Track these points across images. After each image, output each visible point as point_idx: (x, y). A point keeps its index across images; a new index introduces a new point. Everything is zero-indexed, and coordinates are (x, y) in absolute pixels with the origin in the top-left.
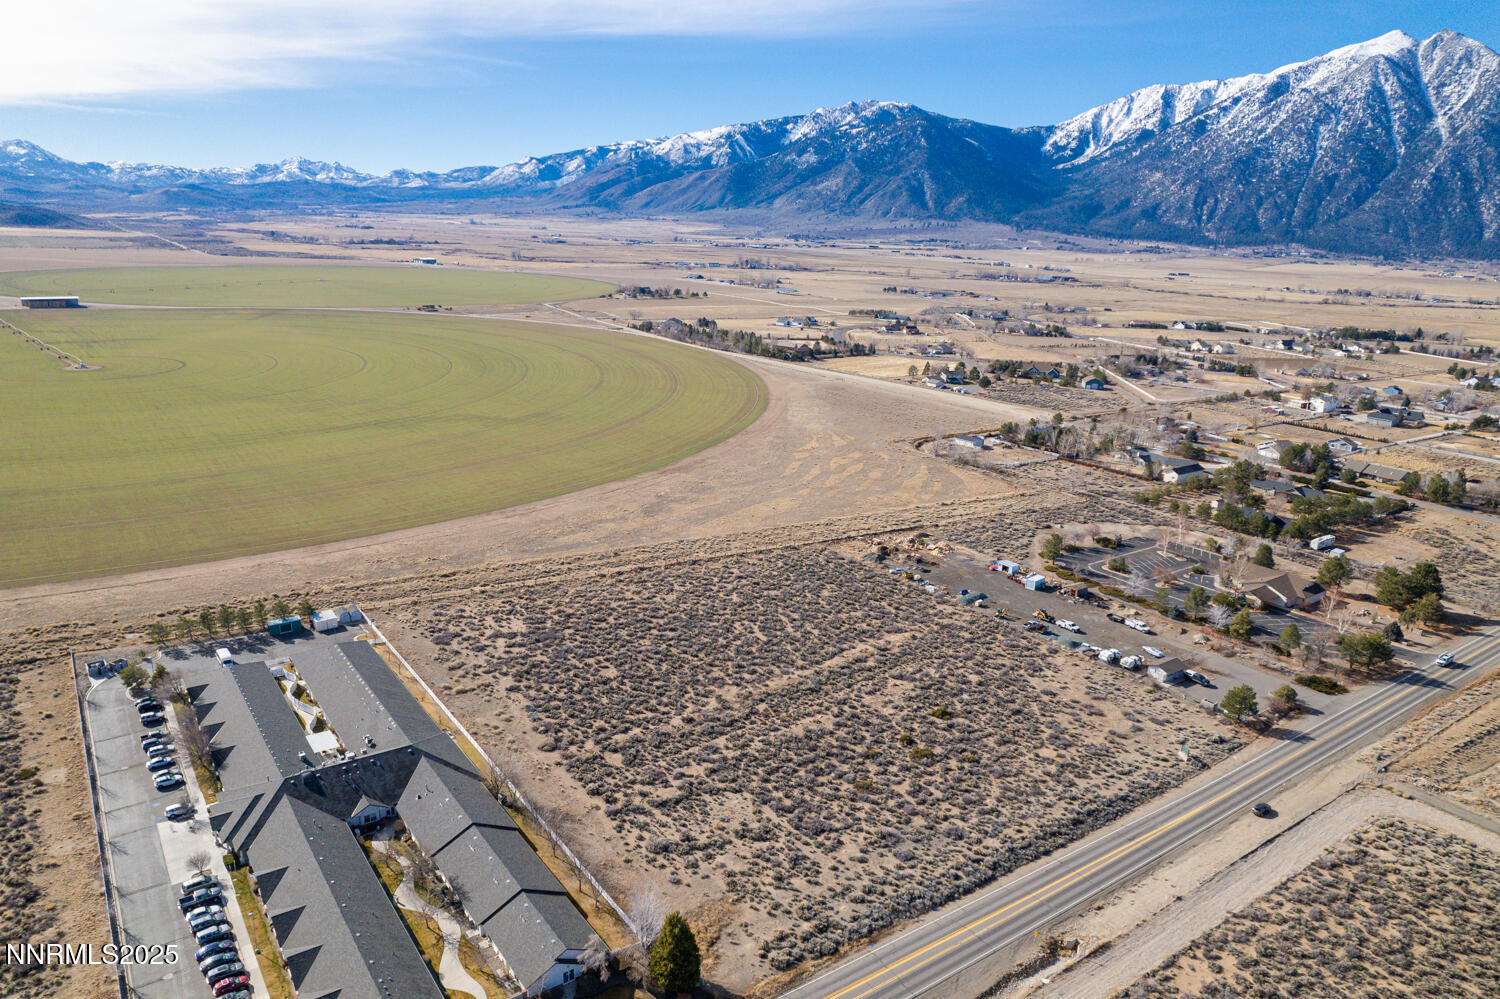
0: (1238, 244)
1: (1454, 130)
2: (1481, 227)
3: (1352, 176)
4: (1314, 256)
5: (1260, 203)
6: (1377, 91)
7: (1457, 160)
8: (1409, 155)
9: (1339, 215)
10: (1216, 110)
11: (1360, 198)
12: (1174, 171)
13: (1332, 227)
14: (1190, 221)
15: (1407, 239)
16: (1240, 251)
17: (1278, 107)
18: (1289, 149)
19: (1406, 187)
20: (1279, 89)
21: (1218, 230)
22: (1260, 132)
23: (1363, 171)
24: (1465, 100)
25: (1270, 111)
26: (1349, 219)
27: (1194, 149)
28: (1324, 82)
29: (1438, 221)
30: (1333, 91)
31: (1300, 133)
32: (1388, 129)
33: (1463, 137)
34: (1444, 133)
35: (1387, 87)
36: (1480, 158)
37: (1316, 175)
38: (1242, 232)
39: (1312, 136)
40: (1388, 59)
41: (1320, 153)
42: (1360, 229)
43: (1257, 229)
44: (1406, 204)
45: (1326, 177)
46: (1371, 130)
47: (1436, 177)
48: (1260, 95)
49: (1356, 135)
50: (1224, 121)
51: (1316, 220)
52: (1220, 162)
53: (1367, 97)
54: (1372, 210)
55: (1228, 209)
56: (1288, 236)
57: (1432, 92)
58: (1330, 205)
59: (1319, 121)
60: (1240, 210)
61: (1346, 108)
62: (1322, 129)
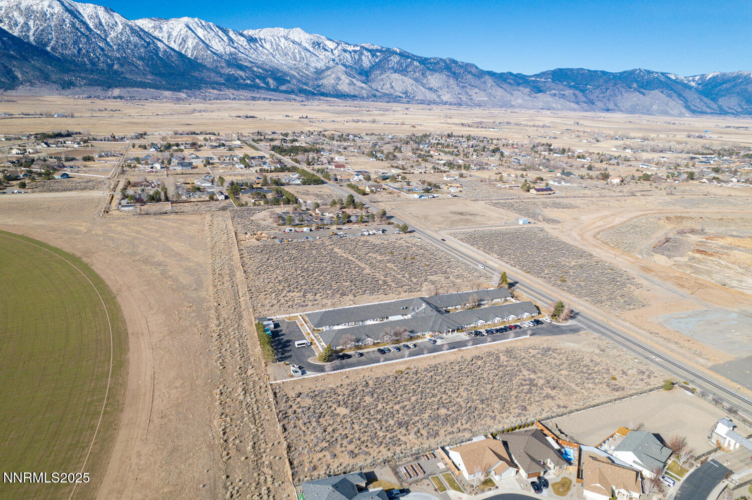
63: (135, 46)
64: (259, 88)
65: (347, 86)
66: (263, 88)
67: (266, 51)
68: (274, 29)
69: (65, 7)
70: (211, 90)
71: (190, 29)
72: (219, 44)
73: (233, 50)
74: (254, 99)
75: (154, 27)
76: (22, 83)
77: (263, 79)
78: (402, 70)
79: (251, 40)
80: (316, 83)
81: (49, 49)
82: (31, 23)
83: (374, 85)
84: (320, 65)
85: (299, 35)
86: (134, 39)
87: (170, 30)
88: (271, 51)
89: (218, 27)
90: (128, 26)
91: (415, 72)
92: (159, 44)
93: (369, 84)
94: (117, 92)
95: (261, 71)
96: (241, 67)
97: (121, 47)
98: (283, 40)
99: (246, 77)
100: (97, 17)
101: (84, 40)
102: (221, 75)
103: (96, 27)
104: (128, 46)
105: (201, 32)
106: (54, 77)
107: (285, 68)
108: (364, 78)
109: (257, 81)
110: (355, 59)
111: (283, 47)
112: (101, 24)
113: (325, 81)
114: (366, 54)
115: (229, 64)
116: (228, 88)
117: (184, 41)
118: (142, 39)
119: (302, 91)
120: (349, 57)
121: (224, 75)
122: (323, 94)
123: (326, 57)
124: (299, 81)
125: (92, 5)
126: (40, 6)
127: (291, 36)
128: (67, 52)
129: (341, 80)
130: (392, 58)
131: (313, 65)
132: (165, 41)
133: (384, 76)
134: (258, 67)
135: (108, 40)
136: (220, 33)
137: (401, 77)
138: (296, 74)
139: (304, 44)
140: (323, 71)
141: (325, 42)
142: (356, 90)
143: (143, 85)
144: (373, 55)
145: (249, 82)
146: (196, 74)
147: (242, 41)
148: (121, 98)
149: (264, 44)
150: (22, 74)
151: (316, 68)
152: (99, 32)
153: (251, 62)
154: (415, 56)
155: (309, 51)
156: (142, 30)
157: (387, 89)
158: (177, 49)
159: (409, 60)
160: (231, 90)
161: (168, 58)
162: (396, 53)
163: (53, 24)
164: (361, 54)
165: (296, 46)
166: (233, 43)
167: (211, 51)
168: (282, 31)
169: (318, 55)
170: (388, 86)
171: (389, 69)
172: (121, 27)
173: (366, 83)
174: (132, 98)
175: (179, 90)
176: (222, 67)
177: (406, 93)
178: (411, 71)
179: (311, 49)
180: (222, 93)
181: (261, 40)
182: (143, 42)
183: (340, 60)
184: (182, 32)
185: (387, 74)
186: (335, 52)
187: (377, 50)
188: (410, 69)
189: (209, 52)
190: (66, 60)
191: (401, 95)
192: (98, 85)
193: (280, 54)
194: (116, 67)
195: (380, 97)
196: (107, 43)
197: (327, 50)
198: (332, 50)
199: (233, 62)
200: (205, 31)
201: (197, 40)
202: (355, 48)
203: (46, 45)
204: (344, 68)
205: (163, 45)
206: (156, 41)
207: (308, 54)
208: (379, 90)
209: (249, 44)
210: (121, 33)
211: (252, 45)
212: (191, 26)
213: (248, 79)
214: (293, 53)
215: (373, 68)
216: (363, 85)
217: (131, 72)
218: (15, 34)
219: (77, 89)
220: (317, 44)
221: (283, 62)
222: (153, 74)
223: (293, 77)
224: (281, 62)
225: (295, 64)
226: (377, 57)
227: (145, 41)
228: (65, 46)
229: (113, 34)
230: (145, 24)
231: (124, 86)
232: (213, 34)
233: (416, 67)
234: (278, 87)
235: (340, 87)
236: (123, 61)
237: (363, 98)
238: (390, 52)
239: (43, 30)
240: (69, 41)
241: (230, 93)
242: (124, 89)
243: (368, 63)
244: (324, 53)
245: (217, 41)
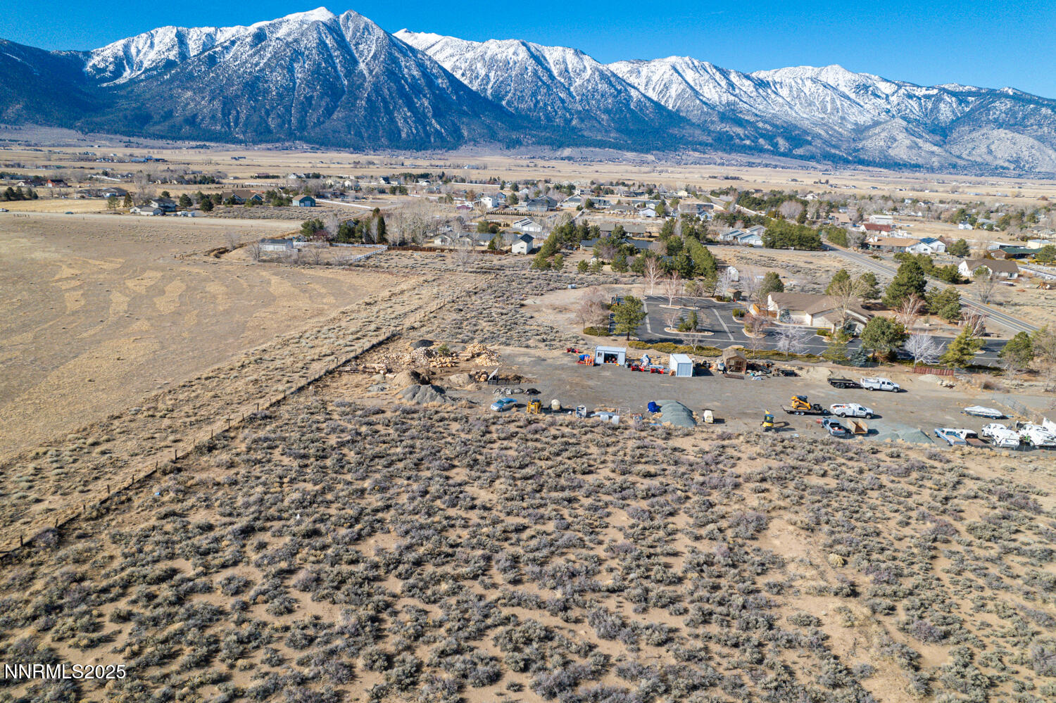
0: (261, 142)
1: (371, 72)
2: (399, 131)
3: (321, 97)
4: (312, 148)
5: (268, 113)
6: (322, 43)
7: (377, 89)
8: (351, 84)
9: (320, 123)
10: (220, 48)
11: (329, 112)
12: (201, 90)
13: (317, 130)
14: (222, 126)
15: (362, 138)
16: (263, 146)
17: (263, 49)
18: (277, 78)
19: (354, 105)
20: (260, 37)
21: (244, 133)
22: (257, 65)
23: (326, 94)
24: (371, 54)
25: (259, 51)
26: (327, 124)
27: (211, 75)
28: (289, 35)
29: (376, 127)
30: (296, 41)
31: (282, 67)
32: (335, 68)
33: (377, 76)
34: (366, 72)
35: (328, 42)
36: (389, 89)
37: (299, 96)
38: (261, 133)
39: (291, 70)
40: (324, 24)
41: (298, 81)
42: (334, 132)
43: (269, 131)
44: (356, 116)
45: (305, 97)
46: (326, 68)
47: (369, 100)
48: (249, 40)
49: (316, 71)
50: (228, 57)
51: (306, 126)
52: (233, 85)
53: (317, 47)
54: (338, 119)
55: (247, 119)
56: (292, 136)
57: (353, 48)
58: (313, 117)
59: (293, 60)
60: (255, 118)
61: (307, 53)
62: (295, 65)
63: (602, 96)
64: (762, 150)
65: (906, 150)
66: (767, 151)
67: (780, 100)
68: (797, 69)
69: (531, 52)
70: (691, 153)
71: (677, 71)
72: (713, 91)
73: (732, 98)
74: (750, 165)
75: (631, 72)
76: (466, 143)
77: (770, 138)
78: (1015, 124)
79: (761, 84)
80: (853, 145)
81: (504, 103)
82: (492, 75)
83: (955, 150)
84: (864, 119)
85: (838, 76)
86: (603, 87)
87: (650, 74)
88: (789, 100)
89: (716, 67)
90: (598, 70)
91: (1040, 126)
92: (633, 93)
93: (947, 147)
94: (567, 152)
95: (769, 127)
96: (740, 122)
97: (585, 98)
98: (808, 83)
99: (745, 135)
100: (564, 62)
101: (543, 91)
102: (709, 132)
103: (560, 74)
104: (593, 95)
105: (690, 76)
106: (501, 134)
107: (806, 124)
108: (938, 138)
109: (761, 141)
110: (926, 109)
111: (808, 94)
112: (567, 70)
113: (868, 144)
114: (948, 99)
115: (723, 117)
116: (716, 150)
117: (666, 87)
118: (613, 86)
119: (827, 157)
120: (916, 106)
121: (713, 132)
122: (862, 162)
123: (876, 107)
124: (825, 142)
125: (560, 48)
126: (504, 55)
127: (823, 78)
128: (522, 106)
129: (896, 140)
130: (997, 104)
131: (852, 119)
132: (642, 89)
133: (975, 135)
134: (765, 122)
135: (572, 89)
136: (718, 76)
137: (1010, 135)
138: (822, 133)
139: (842, 89)
140: (868, 128)
141: (877, 85)
142: (920, 156)
143: (601, 144)
144: (960, 102)
145: (748, 142)
146: (675, 131)
147: (747, 86)
148: (569, 158)
149: (779, 90)
150: (469, 132)
151: (856, 124)
152: (562, 80)
153: (756, 115)
154: (1044, 99)
155: (849, 98)
156: (614, 75)
157: (980, 154)
158: (655, 99)
159: (1032, 106)
160: (720, 154)
161: (641, 110)
162: (1007, 96)
163: (514, 73)
164: (939, 99)
165: (829, 92)
166: (734, 89)
167: (701, 100)
168: (810, 71)
169: (862, 104)
170: (983, 149)
171: (988, 122)
172: (589, 72)
173: (940, 146)
174: (584, 159)
175: (648, 151)
176: (713, 122)
177: (1017, 161)
178: (1032, 125)
179: (853, 96)
180: (706, 156)
181: (775, 83)
182: (613, 91)
183: (899, 111)
184: (665, 76)
185: (984, 130)
186: (891, 99)
187: (970, 94)
188: (1032, 121)
189: (698, 102)
190: (520, 116)
191: (1006, 164)
192: (548, 144)
193: (801, 104)
194: (574, 122)
195: (964, 168)
196: (570, 94)
197: (879, 97)
198: (887, 96)
199: (730, 115)
200: (697, 74)
201: (683, 86)
202: (927, 92)
203: (502, 99)
204: (904, 123)
205: (637, 93)
206: (629, 88)
207: (846, 103)
208: (964, 156)
209: (757, 90)
210: (589, 81)
211: (761, 91)
212: (678, 68)
213: (748, 138)
214: (823, 101)
215: (957, 122)
216: (935, 148)
217: (591, 128)
218: (474, 89)
219: (523, 149)
220: (863, 88)
221: (805, 116)
222: (618, 130)
223: (819, 136)
224: (801, 115)
225: (823, 119)
226: (968, 103)
227: (616, 89)
228: (521, 99)
229: (578, 82)
230: (620, 68)
231: (577, 145)
232: (707, 77)
233: (1046, 117)
234: (790, 150)
235: (892, 152)
236: (585, 116)
237: (931, 170)
238: (995, 95)
239: (502, 82)
240: (528, 93)
241: (718, 156)
242: (576, 150)
243: (950, 115)
244: (875, 101)
245: (711, 86)
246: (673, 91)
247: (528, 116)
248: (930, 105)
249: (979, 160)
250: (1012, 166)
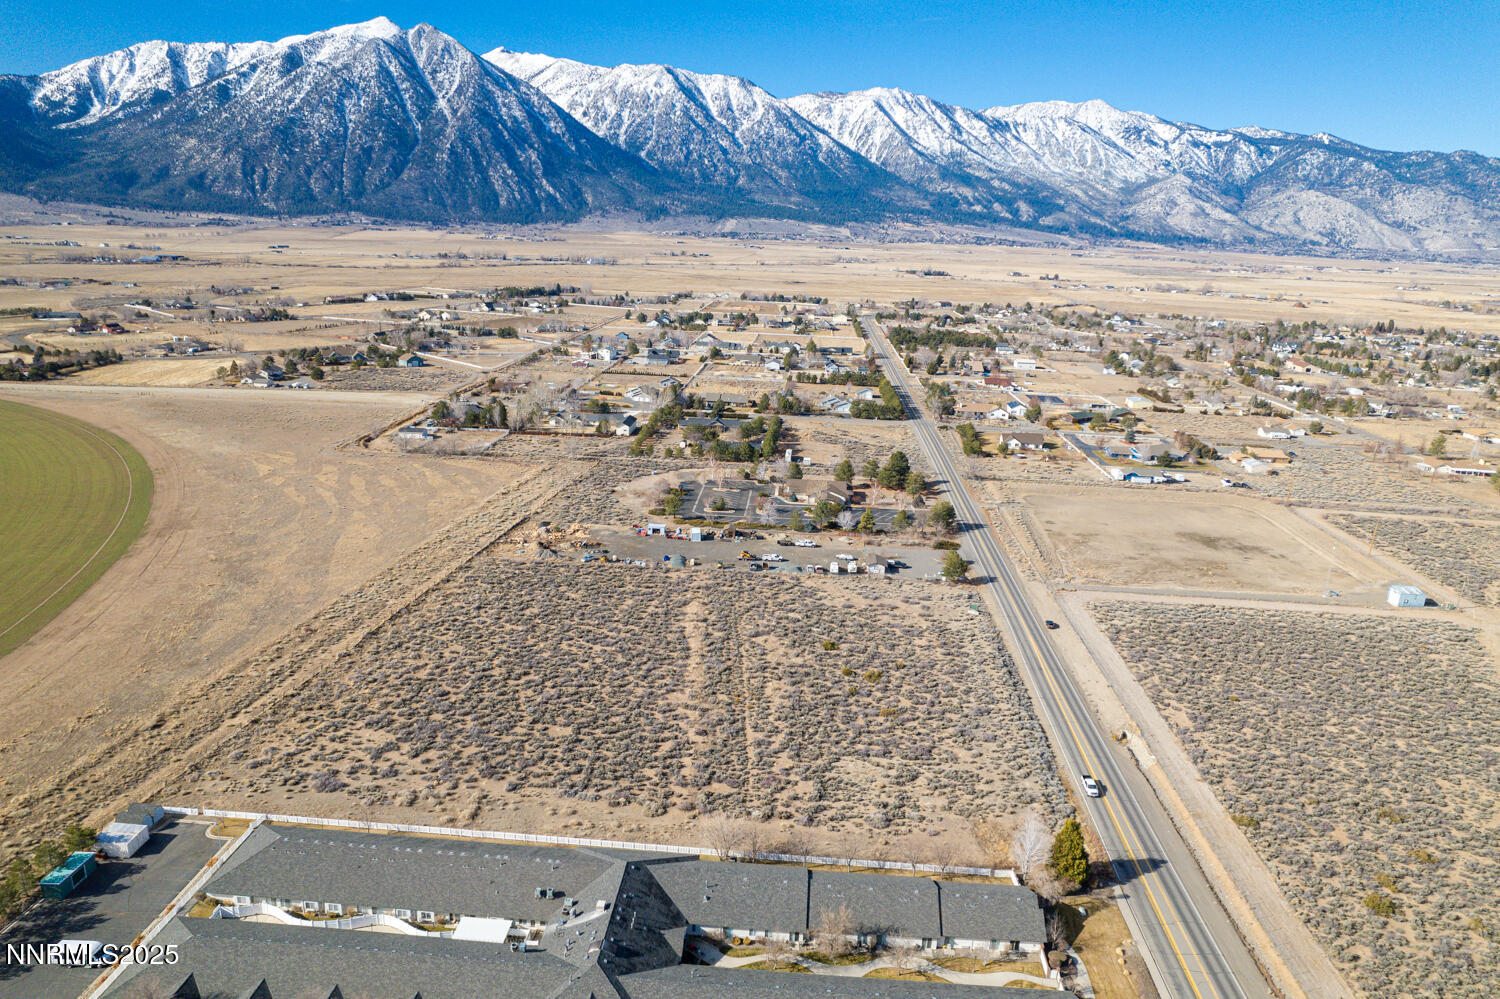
0: (300, 213)
1: (454, 112)
2: (496, 196)
3: (384, 149)
4: (374, 223)
5: (309, 172)
6: (383, 71)
7: (464, 138)
8: (427, 130)
9: (384, 186)
10: (234, 75)
11: (397, 170)
12: (210, 137)
13: (381, 195)
14: (243, 191)
15: (445, 206)
16: (305, 220)
17: (299, 78)
18: (321, 120)
19: (432, 160)
20: (292, 60)
21: (276, 200)
22: (290, 101)
23: (393, 144)
24: (455, 87)
25: (292, 81)
26: (394, 188)
27: (224, 115)
28: (336, 57)
29: (464, 191)
30: (346, 67)
31: (329, 106)
32: (403, 107)
33: (463, 118)
34: (447, 112)
35: (392, 69)
36: (480, 138)
37: (353, 146)
38: (300, 201)
39: (340, 110)
40: (386, 43)
41: (351, 125)
42: (404, 198)
43: (312, 198)
44: (435, 175)
45: (362, 148)
46: (390, 107)
47: (453, 152)
48: (276, 63)
49: (377, 111)
50: (247, 88)
51: (365, 189)
52: (257, 131)
53: (377, 76)
54: (410, 180)
55: (279, 180)
56: (344, 205)
57: (429, 77)
58: (374, 176)
59: (342, 95)
60: (291, 179)
61: (362, 84)
62: (346, 102)
63: (780, 144)
64: (997, 219)
65: (1190, 218)
66: (1004, 220)
67: (1024, 148)
68: (1047, 104)
69: (680, 83)
70: (900, 224)
71: (882, 108)
72: (932, 136)
73: (957, 146)
74: (979, 241)
75: (819, 110)
76: (590, 212)
77: (1008, 202)
78: (1329, 183)
79: (998, 126)
80: (1120, 211)
81: (643, 154)
82: (625, 114)
83: (1253, 219)
84: (1136, 175)
85: (1100, 114)
86: (780, 131)
87: (846, 113)
88: (1035, 147)
89: (935, 103)
90: (773, 107)
91: (1362, 187)
92: (822, 139)
93: (1243, 214)
94: (731, 224)
95: (1007, 187)
96: (967, 180)
97: (755, 148)
98: (1062, 125)
99: (975, 198)
100: (726, 95)
101: (697, 137)
102: (926, 194)
103: (721, 113)
104: (767, 143)
105: (900, 115)
106: (639, 201)
107: (1058, 182)
108: (1231, 201)
109: (997, 206)
110: (1217, 162)
111: (1061, 139)
112: (730, 108)
113: (1141, 209)
114: (1245, 149)
115: (946, 174)
116: (934, 219)
117: (868, 131)
118: (794, 130)
119: (1085, 228)
120: (1204, 157)
121: (932, 194)
122: (1131, 235)
123: (1151, 158)
124: (1083, 207)
125: (720, 77)
126: (642, 87)
127: (1081, 118)
128: (669, 158)
129: (1176, 205)
130: (1307, 156)
131: (1120, 174)
132: (834, 134)
133: (1280, 197)
134: (1002, 180)
135: (737, 134)
136: (938, 115)
137: (1323, 198)
138: (1080, 193)
139: (1107, 132)
140: (1140, 187)
141: (1153, 128)
142: (1208, 227)
143: (778, 213)
144: (1261, 152)
145: (978, 208)
146: (879, 193)
147: (979, 129)
148: (733, 235)
149: (1023, 134)
150: (595, 196)
151: (1125, 181)
152: (724, 122)
153: (991, 170)
154: (1367, 149)
155: (1115, 146)
156: (796, 115)
157: (1284, 224)
158: (853, 147)
159: (1351, 159)
160: (941, 225)
161: (833, 164)
162: (1319, 144)
163: (656, 112)
164: (1233, 149)
165: (1089, 137)
166: (960, 133)
167: (915, 150)
168: (1063, 108)
169: (1133, 153)
170: (1288, 218)
171: (1297, 180)
172: (761, 111)
173: (1234, 213)
174: (753, 235)
175: (840, 224)
176: (931, 180)
177: (1331, 234)
178: (1351, 185)
179: (1121, 143)
180: (921, 229)
181: (1016, 125)
182: (793, 137)
183: (1182, 163)
184: (866, 116)
185: (1289, 193)
186: (1172, 147)
187: (1274, 141)
188: (1351, 179)
189: (911, 151)
190: (665, 172)
191: (1317, 238)
192: (704, 213)
193: (1051, 153)
194: (741, 181)
195: (1264, 243)
196: (735, 142)
197: (1155, 144)
198: (1166, 142)
199: (955, 171)
200: (910, 113)
201: (891, 129)
202: (1219, 139)
203: (640, 148)
204: (1188, 181)
205: (827, 140)
206: (816, 133)
207: (1112, 153)
208: (1264, 226)
209: (992, 134)
210: (760, 122)
211: (997, 136)
212: (884, 104)
213: (978, 202)
214: (1081, 151)
215: (1256, 180)
216: (1227, 216)
217: (766, 190)
218: (600, 134)
219: (670, 220)
220: (1135, 132)
221: (1057, 170)
222: (801, 192)
223: (1075, 199)
224: (1052, 169)
225: (1081, 174)
226: (1270, 154)
227: (798, 135)
228: (667, 148)
229: (746, 125)
230: (804, 104)
231: (744, 215)
232: (923, 116)
233: (1368, 174)
234: (1036, 219)
235: (1171, 221)
236: (756, 171)
237: (1221, 245)
238: (1306, 143)
239: (640, 124)
240: (676, 140)
241: (935, 229)
242: (743, 221)
243: (1247, 168)
244: (1149, 149)
245: (929, 129)
246: (879, 136)
247: (677, 173)
248: (1222, 157)
249: (1283, 232)
250: (1325, 241)
